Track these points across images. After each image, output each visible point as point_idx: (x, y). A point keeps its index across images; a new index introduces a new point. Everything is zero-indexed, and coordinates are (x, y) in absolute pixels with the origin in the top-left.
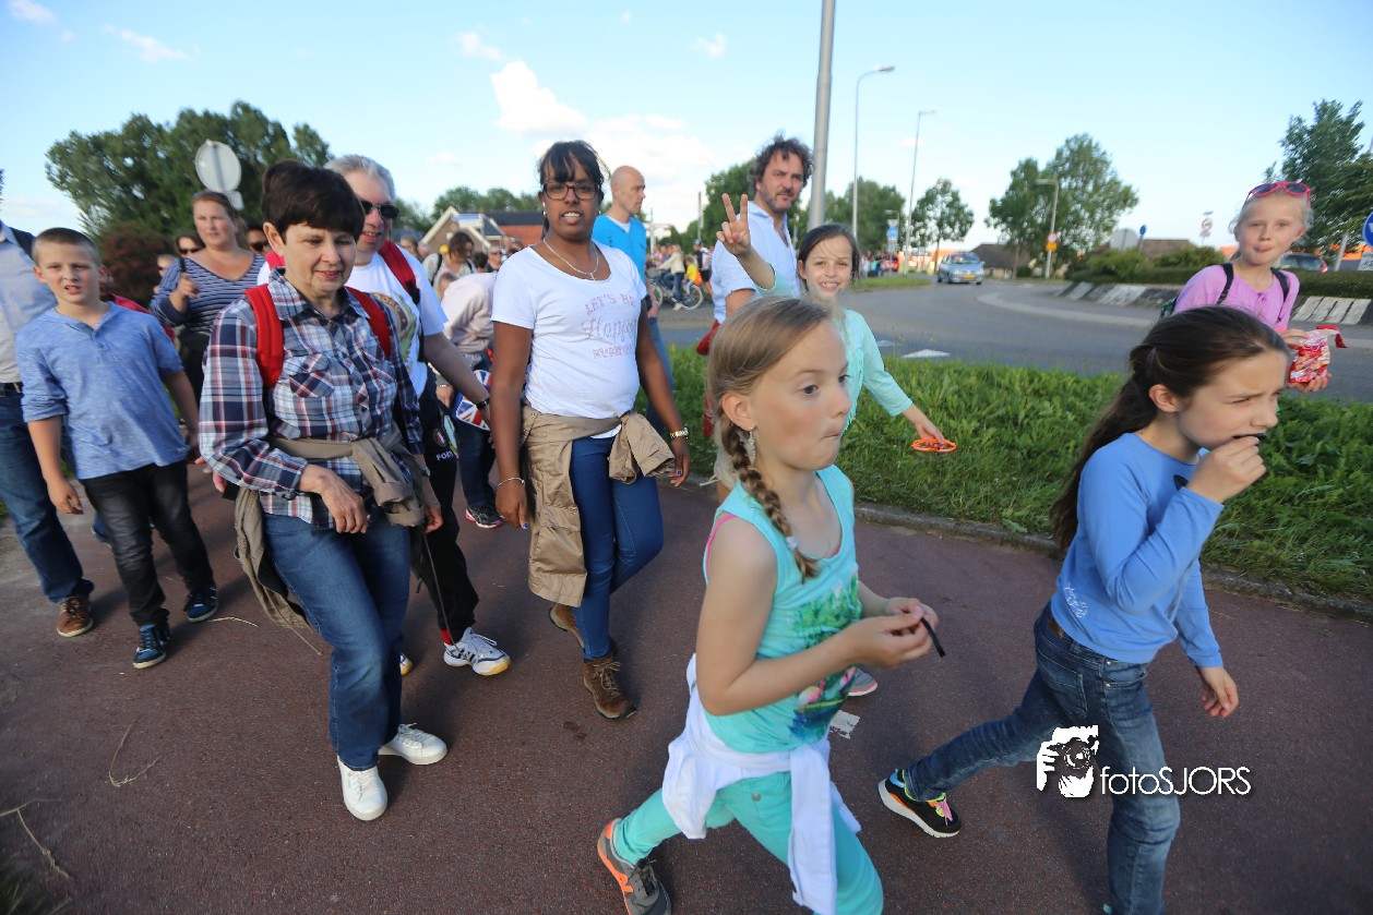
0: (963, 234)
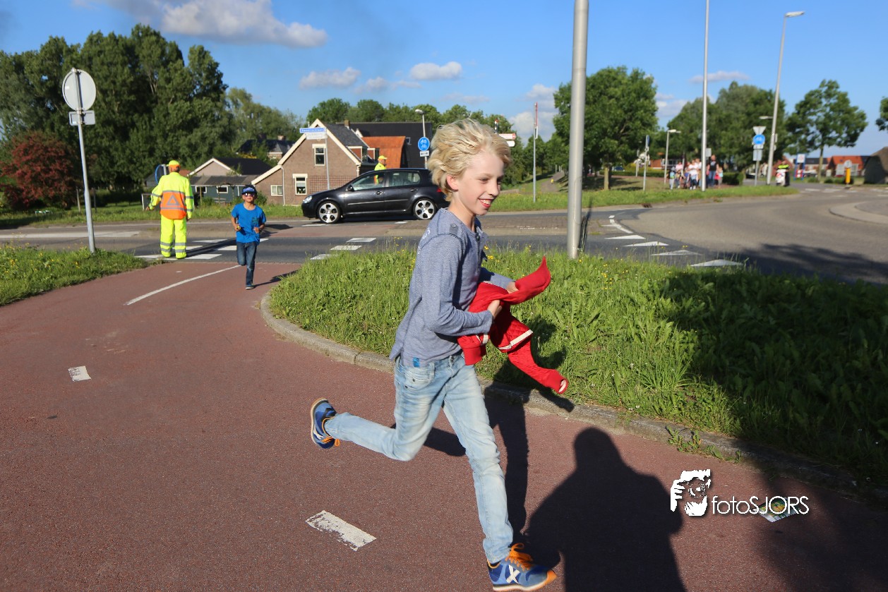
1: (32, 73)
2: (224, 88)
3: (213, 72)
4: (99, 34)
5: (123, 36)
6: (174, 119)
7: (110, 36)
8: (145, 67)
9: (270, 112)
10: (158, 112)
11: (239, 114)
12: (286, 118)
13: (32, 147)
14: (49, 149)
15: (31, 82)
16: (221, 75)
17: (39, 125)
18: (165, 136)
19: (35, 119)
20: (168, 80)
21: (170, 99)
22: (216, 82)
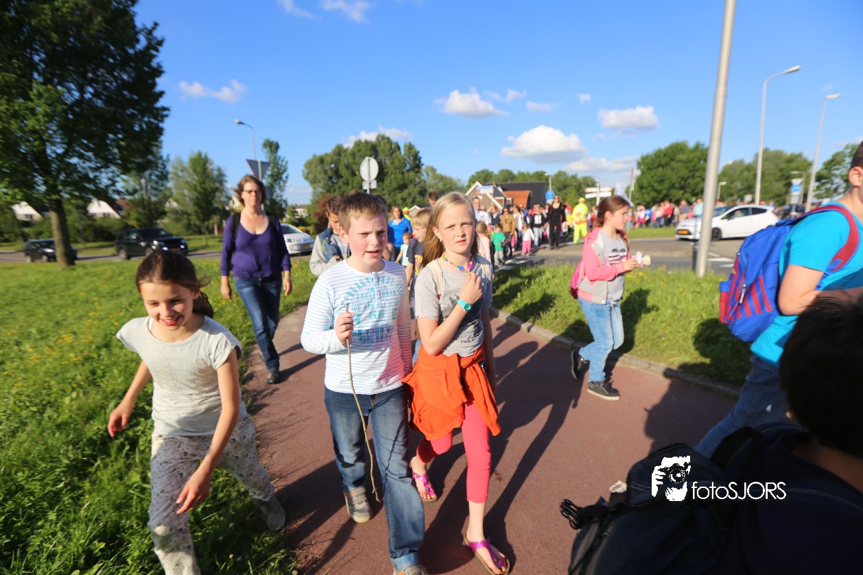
1: (327, 164)
2: (422, 165)
3: (416, 157)
6: (394, 185)
8: (381, 157)
9: (446, 178)
10: (387, 181)
11: (429, 179)
12: (456, 181)
15: (327, 168)
16: (420, 158)
17: (329, 191)
18: (390, 194)
19: (328, 188)
20: (392, 163)
21: (392, 173)
22: (417, 162)
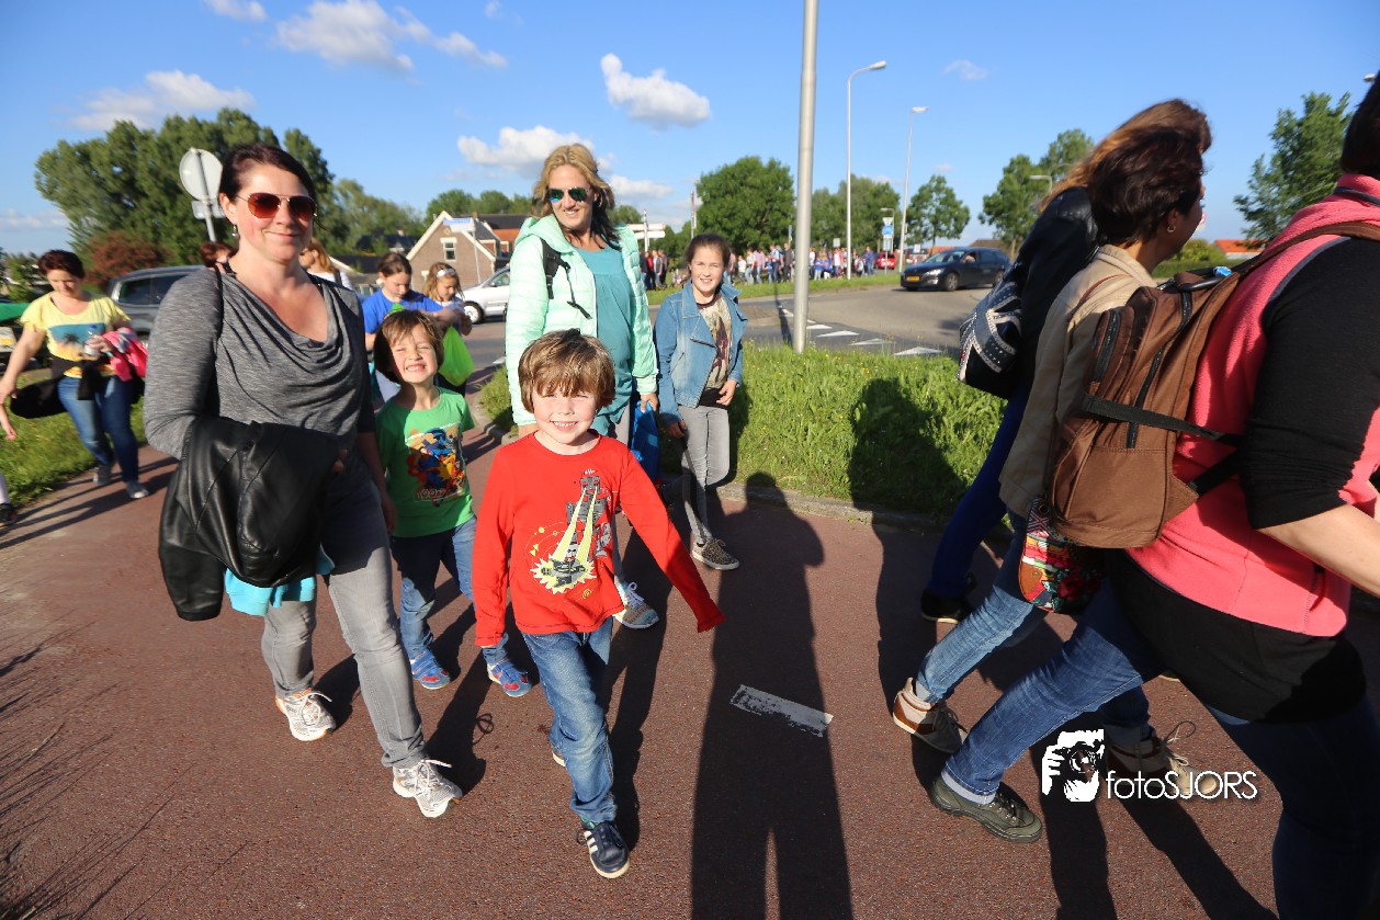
0: (958, 231)
1: (101, 164)
2: (331, 178)
3: (316, 160)
4: (179, 120)
5: (208, 120)
7: (191, 121)
9: (384, 204)
11: (349, 206)
12: (403, 211)
13: (115, 249)
14: (137, 251)
15: (102, 174)
16: (325, 163)
17: (116, 225)
19: (112, 218)
22: (320, 171)
